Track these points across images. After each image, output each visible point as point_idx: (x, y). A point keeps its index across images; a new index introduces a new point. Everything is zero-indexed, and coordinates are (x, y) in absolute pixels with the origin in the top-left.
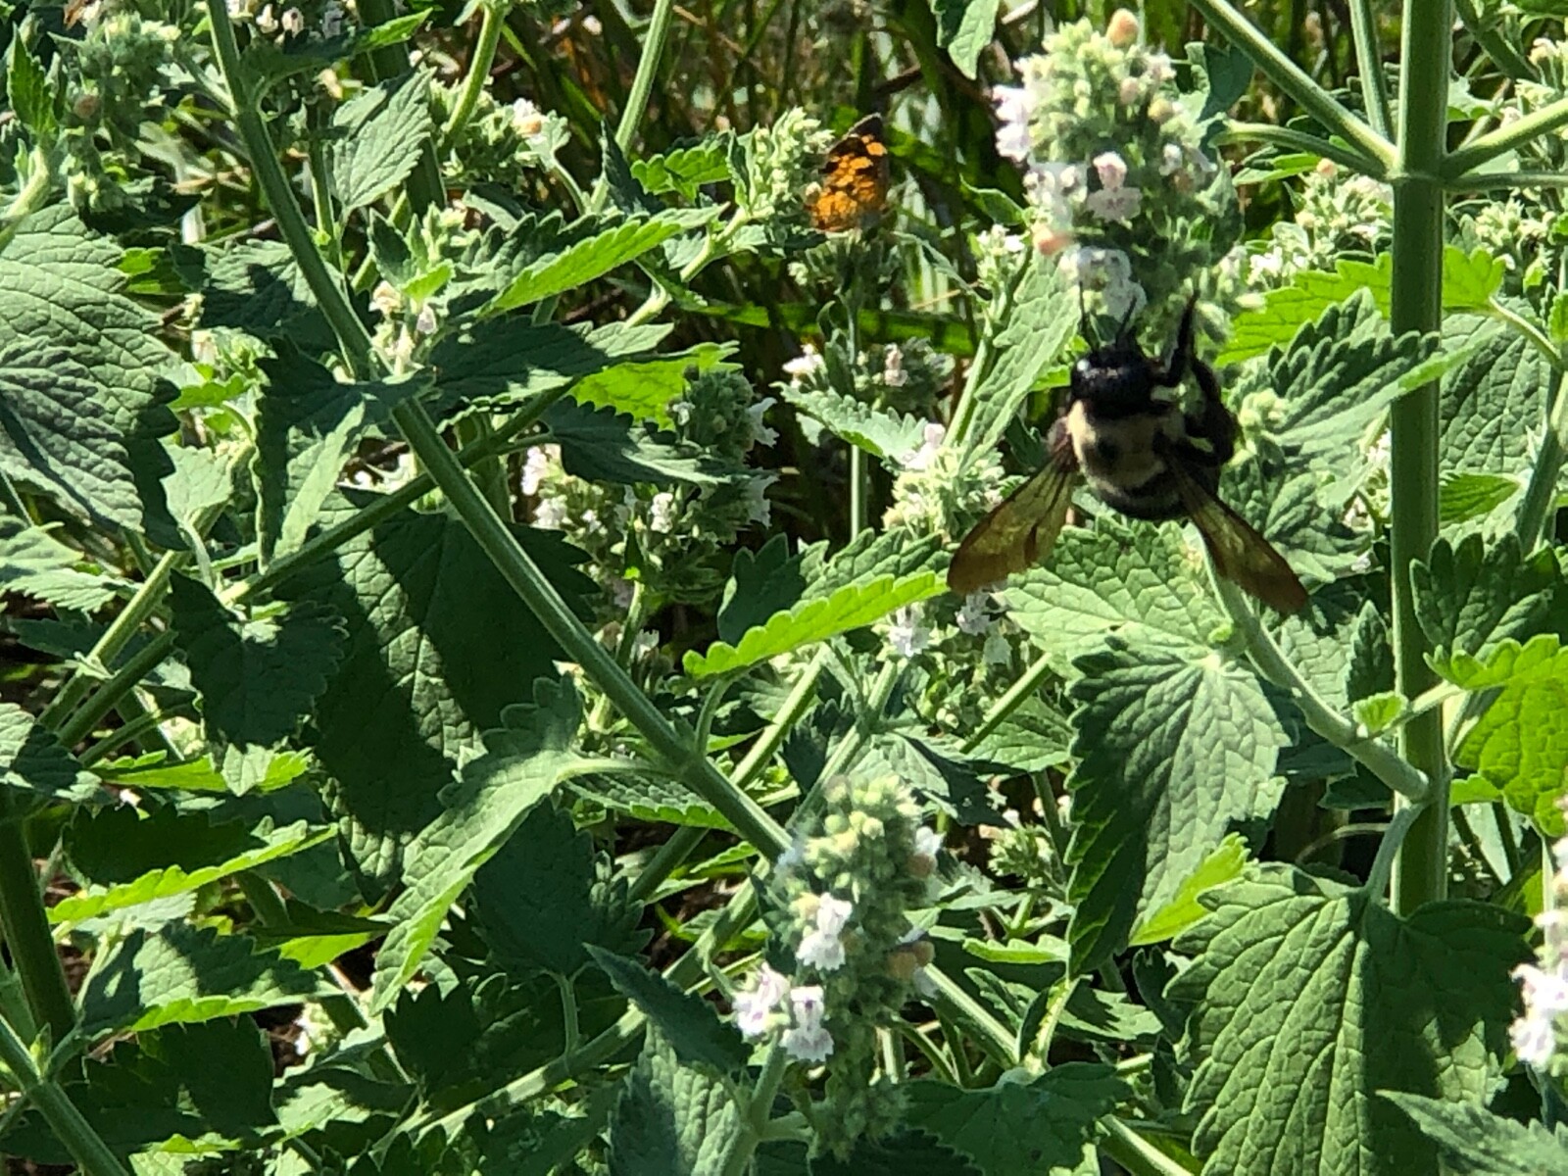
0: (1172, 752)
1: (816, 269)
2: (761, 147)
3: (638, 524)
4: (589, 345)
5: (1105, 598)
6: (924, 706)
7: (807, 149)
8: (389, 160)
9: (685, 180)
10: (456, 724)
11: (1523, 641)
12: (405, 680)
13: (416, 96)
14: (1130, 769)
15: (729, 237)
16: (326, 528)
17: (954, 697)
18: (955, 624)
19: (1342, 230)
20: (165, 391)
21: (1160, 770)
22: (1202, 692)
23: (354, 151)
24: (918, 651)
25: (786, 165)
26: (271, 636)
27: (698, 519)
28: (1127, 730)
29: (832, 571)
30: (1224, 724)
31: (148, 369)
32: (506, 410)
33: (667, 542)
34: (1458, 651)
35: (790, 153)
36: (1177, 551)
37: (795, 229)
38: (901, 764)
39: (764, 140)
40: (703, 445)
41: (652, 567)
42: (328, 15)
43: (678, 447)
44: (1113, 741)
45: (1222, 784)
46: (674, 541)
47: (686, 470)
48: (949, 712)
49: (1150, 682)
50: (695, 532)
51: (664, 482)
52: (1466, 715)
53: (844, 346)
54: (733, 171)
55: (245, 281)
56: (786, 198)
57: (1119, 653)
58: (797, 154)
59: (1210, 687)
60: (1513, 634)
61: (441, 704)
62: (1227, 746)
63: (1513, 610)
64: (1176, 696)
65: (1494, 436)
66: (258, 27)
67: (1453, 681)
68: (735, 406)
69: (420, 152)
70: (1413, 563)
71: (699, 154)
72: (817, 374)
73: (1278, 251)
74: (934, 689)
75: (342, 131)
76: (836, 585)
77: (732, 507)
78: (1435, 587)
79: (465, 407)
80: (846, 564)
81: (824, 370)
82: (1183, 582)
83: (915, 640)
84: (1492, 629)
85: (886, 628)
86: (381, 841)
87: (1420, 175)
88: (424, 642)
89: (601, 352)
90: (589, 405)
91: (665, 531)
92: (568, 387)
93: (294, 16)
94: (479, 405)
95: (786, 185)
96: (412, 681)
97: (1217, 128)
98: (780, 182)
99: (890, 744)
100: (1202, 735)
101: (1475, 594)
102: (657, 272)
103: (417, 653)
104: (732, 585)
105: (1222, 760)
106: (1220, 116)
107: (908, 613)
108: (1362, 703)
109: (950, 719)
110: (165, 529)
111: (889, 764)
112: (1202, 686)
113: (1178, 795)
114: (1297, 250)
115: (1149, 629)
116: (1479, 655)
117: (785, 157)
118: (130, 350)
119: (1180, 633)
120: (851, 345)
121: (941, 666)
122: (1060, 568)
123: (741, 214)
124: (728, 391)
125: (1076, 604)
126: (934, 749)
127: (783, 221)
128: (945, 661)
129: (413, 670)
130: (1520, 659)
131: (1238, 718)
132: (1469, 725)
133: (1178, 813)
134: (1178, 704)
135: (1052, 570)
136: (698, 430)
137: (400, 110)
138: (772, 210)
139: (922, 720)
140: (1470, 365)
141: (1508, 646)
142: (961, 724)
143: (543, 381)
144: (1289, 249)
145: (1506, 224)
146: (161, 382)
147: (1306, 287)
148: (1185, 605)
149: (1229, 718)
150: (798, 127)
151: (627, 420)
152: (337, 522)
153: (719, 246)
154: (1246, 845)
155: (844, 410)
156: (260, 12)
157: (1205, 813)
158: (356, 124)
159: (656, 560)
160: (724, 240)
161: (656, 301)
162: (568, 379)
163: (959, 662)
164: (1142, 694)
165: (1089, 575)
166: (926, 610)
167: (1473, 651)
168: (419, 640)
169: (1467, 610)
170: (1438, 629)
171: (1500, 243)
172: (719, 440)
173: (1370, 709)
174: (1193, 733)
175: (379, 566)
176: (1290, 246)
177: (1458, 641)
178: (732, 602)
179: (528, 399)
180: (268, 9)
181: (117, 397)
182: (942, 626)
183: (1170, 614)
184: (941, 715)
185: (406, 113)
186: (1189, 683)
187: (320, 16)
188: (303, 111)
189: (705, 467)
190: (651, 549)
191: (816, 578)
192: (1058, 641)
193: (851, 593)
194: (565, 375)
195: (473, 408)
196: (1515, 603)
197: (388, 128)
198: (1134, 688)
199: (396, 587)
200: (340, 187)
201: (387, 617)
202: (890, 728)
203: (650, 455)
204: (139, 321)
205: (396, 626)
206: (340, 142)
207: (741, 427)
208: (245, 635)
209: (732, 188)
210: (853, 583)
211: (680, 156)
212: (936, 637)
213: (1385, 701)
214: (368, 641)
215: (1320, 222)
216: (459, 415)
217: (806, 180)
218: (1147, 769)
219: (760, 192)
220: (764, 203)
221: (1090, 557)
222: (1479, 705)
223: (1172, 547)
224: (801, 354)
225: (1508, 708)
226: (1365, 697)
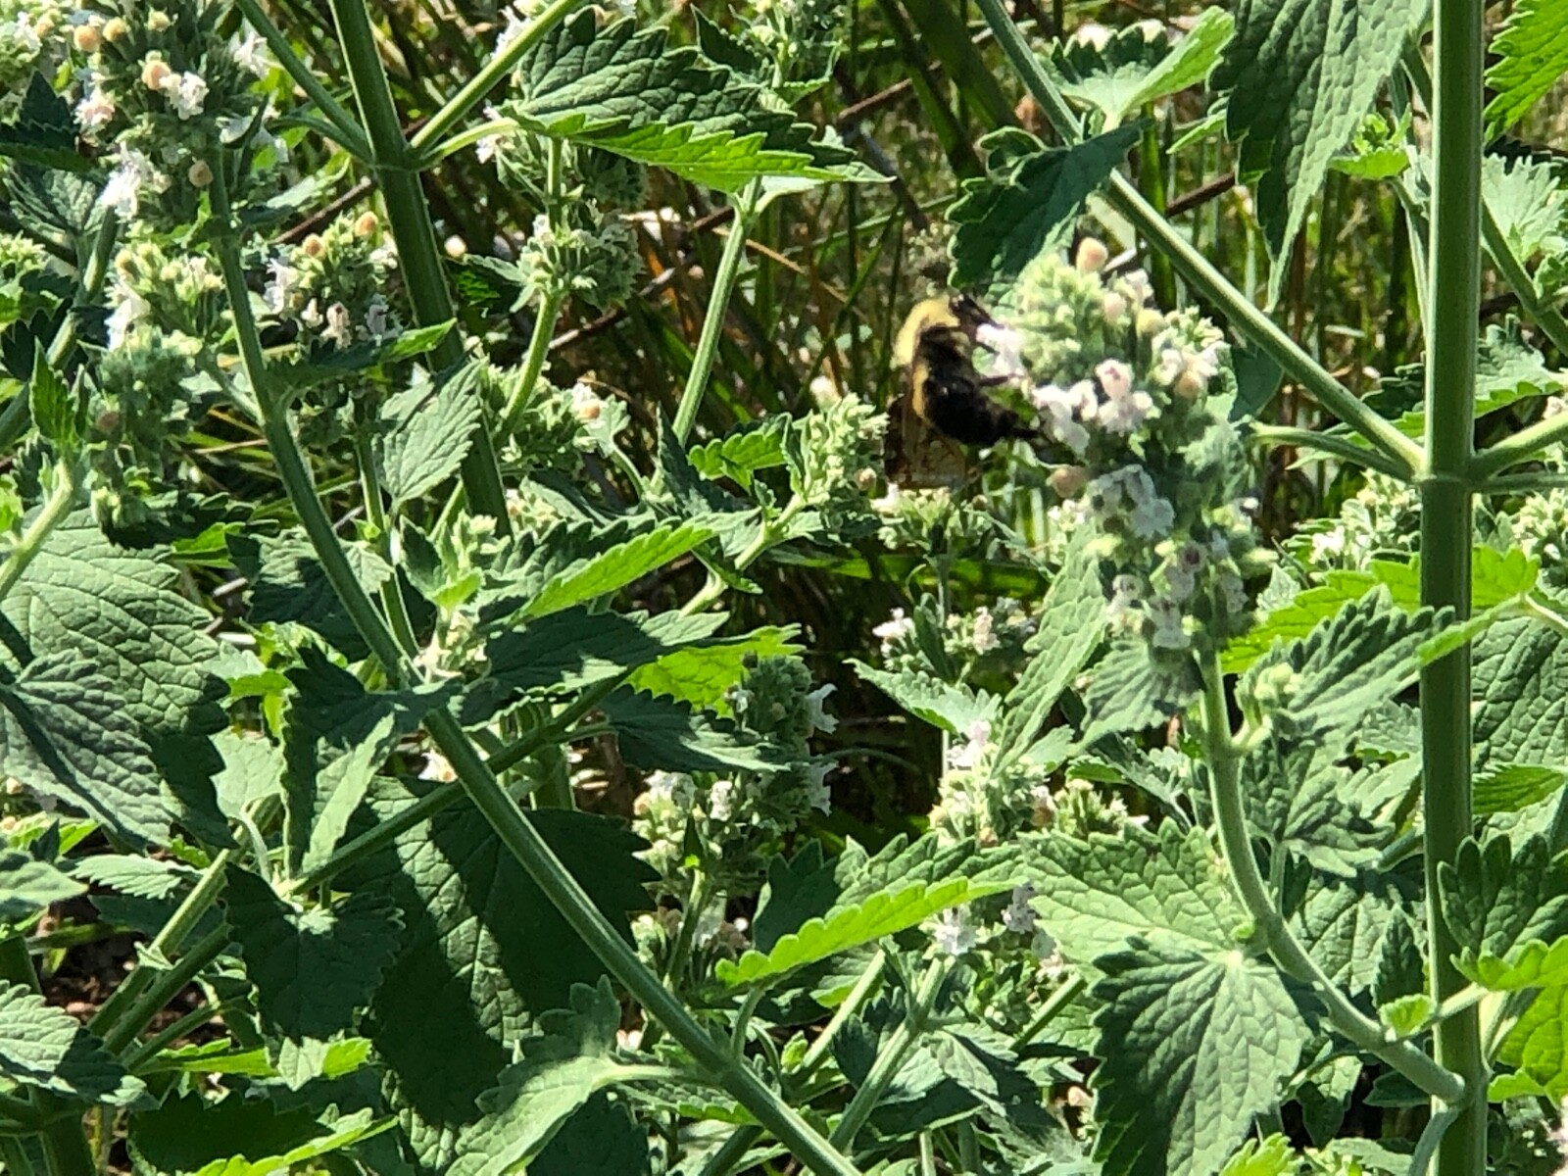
0: (1196, 1051)
1: (905, 533)
2: (816, 433)
3: (697, 813)
4: (644, 634)
5: (1132, 905)
6: (972, 1003)
7: (861, 435)
8: (440, 451)
9: (739, 467)
10: (515, 1014)
11: (1550, 942)
12: (464, 970)
13: (466, 387)
14: (1154, 1066)
15: (784, 524)
16: (385, 818)
17: (1002, 995)
18: (1001, 921)
19: (1403, 507)
20: (215, 687)
21: (1184, 1067)
22: (1224, 989)
23: (404, 442)
24: (965, 950)
25: (840, 451)
26: (328, 928)
27: (758, 806)
28: (1149, 1029)
29: (867, 876)
30: (1248, 1020)
31: (198, 665)
32: (560, 700)
33: (727, 830)
34: (1486, 952)
35: (845, 439)
36: (1204, 857)
37: (851, 515)
38: (949, 1062)
39: (819, 426)
40: (762, 733)
41: (712, 855)
42: (373, 308)
43: (738, 735)
44: (1136, 1041)
45: (1246, 1079)
46: (733, 829)
47: (746, 758)
48: (997, 1009)
49: (1172, 981)
50: (756, 819)
51: (724, 771)
52: (1505, 1015)
53: (934, 610)
54: (788, 459)
55: (294, 576)
56: (840, 484)
57: (1140, 953)
58: (852, 440)
59: (1232, 984)
60: (1543, 936)
61: (500, 994)
62: (1250, 1041)
63: (1541, 912)
64: (1198, 994)
65: (1557, 719)
66: (304, 322)
67: (1482, 983)
68: (794, 693)
69: (470, 443)
70: (1440, 865)
71: (756, 439)
72: (907, 638)
73: (1340, 530)
74: (982, 986)
75: (390, 424)
76: (871, 890)
77: (791, 794)
78: (1462, 889)
79: (518, 697)
80: (880, 870)
81: (914, 635)
82: (1211, 888)
83: (962, 938)
84: (1520, 931)
85: (932, 926)
86: (441, 1134)
87: (1445, 477)
88: (484, 932)
89: (656, 641)
90: (648, 692)
91: (724, 818)
92: (623, 676)
93: (339, 311)
94: (533, 696)
95: (840, 472)
96: (472, 971)
97: (1246, 430)
98: (835, 469)
99: (938, 1042)
100: (1225, 1031)
101: (1502, 895)
102: (712, 560)
103: (476, 943)
104: (766, 891)
105: (1246, 1055)
106: (1246, 418)
107: (955, 911)
108: (1390, 1006)
109: (998, 1016)
110: (214, 827)
111: (936, 1063)
112: (1224, 983)
113: (1202, 1092)
114: (1358, 528)
115: (1177, 935)
116: (1507, 957)
117: (840, 443)
118: (180, 646)
119: (1207, 939)
120: (940, 608)
121: (989, 964)
122: (1087, 875)
123: (796, 501)
124: (786, 678)
125: (1103, 911)
126: (983, 1047)
127: (838, 507)
128: (993, 960)
129: (472, 961)
130: (1546, 961)
131: (1260, 1014)
132: (1507, 1026)
133: (1202, 1110)
134: (1200, 1001)
135: (1079, 876)
136: (757, 716)
137: (451, 401)
138: (827, 497)
139: (971, 1018)
140: (1534, 646)
141: (1535, 947)
142: (1009, 1021)
143: (598, 670)
144: (1351, 528)
145: (1550, 515)
146: (211, 678)
147: (1340, 588)
148: (1212, 909)
149: (1251, 1015)
150: (852, 413)
151: (686, 706)
152: (395, 811)
153: (774, 533)
154: (1290, 1145)
155: (918, 686)
156: (305, 306)
157: (1229, 1109)
158: (402, 418)
159: (715, 848)
160: (780, 527)
161: (713, 588)
162: (623, 669)
163: (1007, 959)
164: (1164, 993)
165: (1116, 882)
166: (972, 909)
167: (1501, 955)
168: (478, 930)
169: (1495, 912)
170: (1466, 932)
171: (1545, 534)
172: (779, 729)
173: (1398, 1011)
174: (1216, 1030)
175: (439, 856)
176: (1352, 525)
177: (1486, 943)
178: (766, 909)
179: (585, 689)
180: (313, 304)
181: (167, 694)
182: (989, 924)
183: (1198, 919)
184: (989, 1011)
185: (457, 403)
186: (1211, 980)
187: (366, 310)
188: (350, 405)
189: (765, 755)
190: (710, 837)
191: (849, 884)
192: (1084, 948)
193: (883, 900)
194: (620, 664)
195: (527, 699)
196: (1543, 903)
197: (436, 422)
198: (1157, 987)
199: (455, 877)
200: (390, 478)
201: (447, 907)
202: (939, 1025)
203: (707, 743)
204: (188, 617)
205: (455, 917)
206: (390, 435)
207: (800, 714)
208: (302, 927)
209: (788, 474)
210: (887, 889)
211: (738, 441)
212: (983, 935)
213: (1413, 1004)
214: (425, 931)
215: (1382, 500)
216: (514, 706)
217: (861, 465)
218: (1170, 1068)
219: (815, 478)
220: (819, 489)
221: (1117, 864)
222: (1518, 1004)
223: (1199, 853)
224: (889, 618)
225: (1550, 1006)
226: (1392, 1000)
